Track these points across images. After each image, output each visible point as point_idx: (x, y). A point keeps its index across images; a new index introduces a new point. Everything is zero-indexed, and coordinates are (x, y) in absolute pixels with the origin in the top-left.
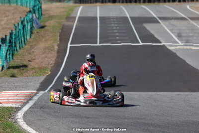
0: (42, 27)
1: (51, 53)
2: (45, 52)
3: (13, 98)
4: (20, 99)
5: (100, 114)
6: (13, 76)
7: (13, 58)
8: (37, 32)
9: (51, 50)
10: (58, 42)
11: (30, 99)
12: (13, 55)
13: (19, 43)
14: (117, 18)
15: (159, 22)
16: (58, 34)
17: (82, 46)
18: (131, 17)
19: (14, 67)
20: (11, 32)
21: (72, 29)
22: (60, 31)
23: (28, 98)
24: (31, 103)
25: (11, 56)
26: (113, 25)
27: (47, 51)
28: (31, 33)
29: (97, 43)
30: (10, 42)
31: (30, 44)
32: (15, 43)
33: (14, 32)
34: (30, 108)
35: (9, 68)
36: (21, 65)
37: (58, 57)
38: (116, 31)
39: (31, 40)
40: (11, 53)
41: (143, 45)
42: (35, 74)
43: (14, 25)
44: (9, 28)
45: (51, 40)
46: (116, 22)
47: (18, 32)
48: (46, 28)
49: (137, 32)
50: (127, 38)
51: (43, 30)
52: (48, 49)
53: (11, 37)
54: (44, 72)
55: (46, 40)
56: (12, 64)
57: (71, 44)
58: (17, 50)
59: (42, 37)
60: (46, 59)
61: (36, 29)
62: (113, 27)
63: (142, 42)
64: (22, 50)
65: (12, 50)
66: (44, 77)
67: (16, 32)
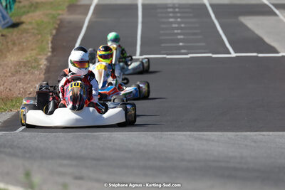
0: (15, 25)
1: (33, 73)
2: (17, 72)
8: (3, 35)
14: (181, 6)
15: (275, 14)
18: (211, 5)
21: (81, 28)
22: (54, 32)
26: (171, 20)
27: (23, 70)
38: (179, 31)
45: (32, 50)
46: (179, 15)
48: (24, 26)
49: (224, 32)
50: (203, 44)
51: (16, 30)
55: (22, 51)
59: (14, 44)
60: (21, 84)
62: (172, 23)
63: (236, 52)
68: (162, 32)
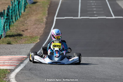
0: (34, 3)
1: (41, 25)
2: (35, 24)
3: (8, 62)
4: (14, 63)
5: (76, 76)
6: (9, 43)
7: (9, 29)
8: (30, 7)
9: (41, 22)
10: (47, 16)
11: (22, 63)
12: (9, 26)
13: (15, 16)
16: (47, 9)
17: (65, 19)
19: (10, 36)
20: (8, 7)
22: (49, 6)
23: (19, 62)
24: (22, 66)
25: (8, 27)
28: (25, 7)
29: (78, 17)
30: (8, 15)
31: (24, 17)
32: (11, 16)
33: (11, 7)
34: (21, 70)
35: (6, 37)
36: (16, 34)
37: (46, 28)
38: (94, 7)
39: (25, 13)
40: (8, 24)
41: (115, 18)
42: (26, 42)
43: (11, 1)
44: (7, 4)
45: (40, 14)
47: (14, 7)
48: (38, 3)
49: (111, 7)
50: (103, 12)
52: (38, 21)
53: (8, 11)
54: (34, 41)
55: (37, 14)
56: (9, 33)
57: (57, 17)
58: (13, 21)
59: (34, 11)
60: (37, 29)
61: (29, 4)
62: (91, 3)
63: (115, 16)
64: (17, 22)
65: (9, 21)
66: (34, 44)
67: (13, 7)
68: (88, 7)
